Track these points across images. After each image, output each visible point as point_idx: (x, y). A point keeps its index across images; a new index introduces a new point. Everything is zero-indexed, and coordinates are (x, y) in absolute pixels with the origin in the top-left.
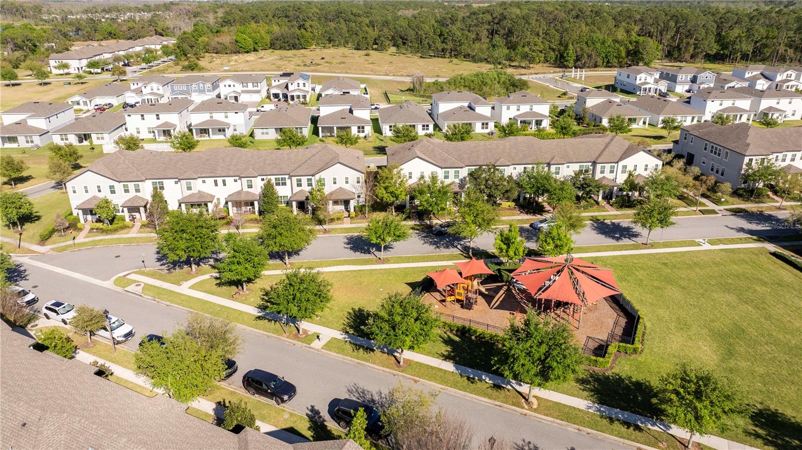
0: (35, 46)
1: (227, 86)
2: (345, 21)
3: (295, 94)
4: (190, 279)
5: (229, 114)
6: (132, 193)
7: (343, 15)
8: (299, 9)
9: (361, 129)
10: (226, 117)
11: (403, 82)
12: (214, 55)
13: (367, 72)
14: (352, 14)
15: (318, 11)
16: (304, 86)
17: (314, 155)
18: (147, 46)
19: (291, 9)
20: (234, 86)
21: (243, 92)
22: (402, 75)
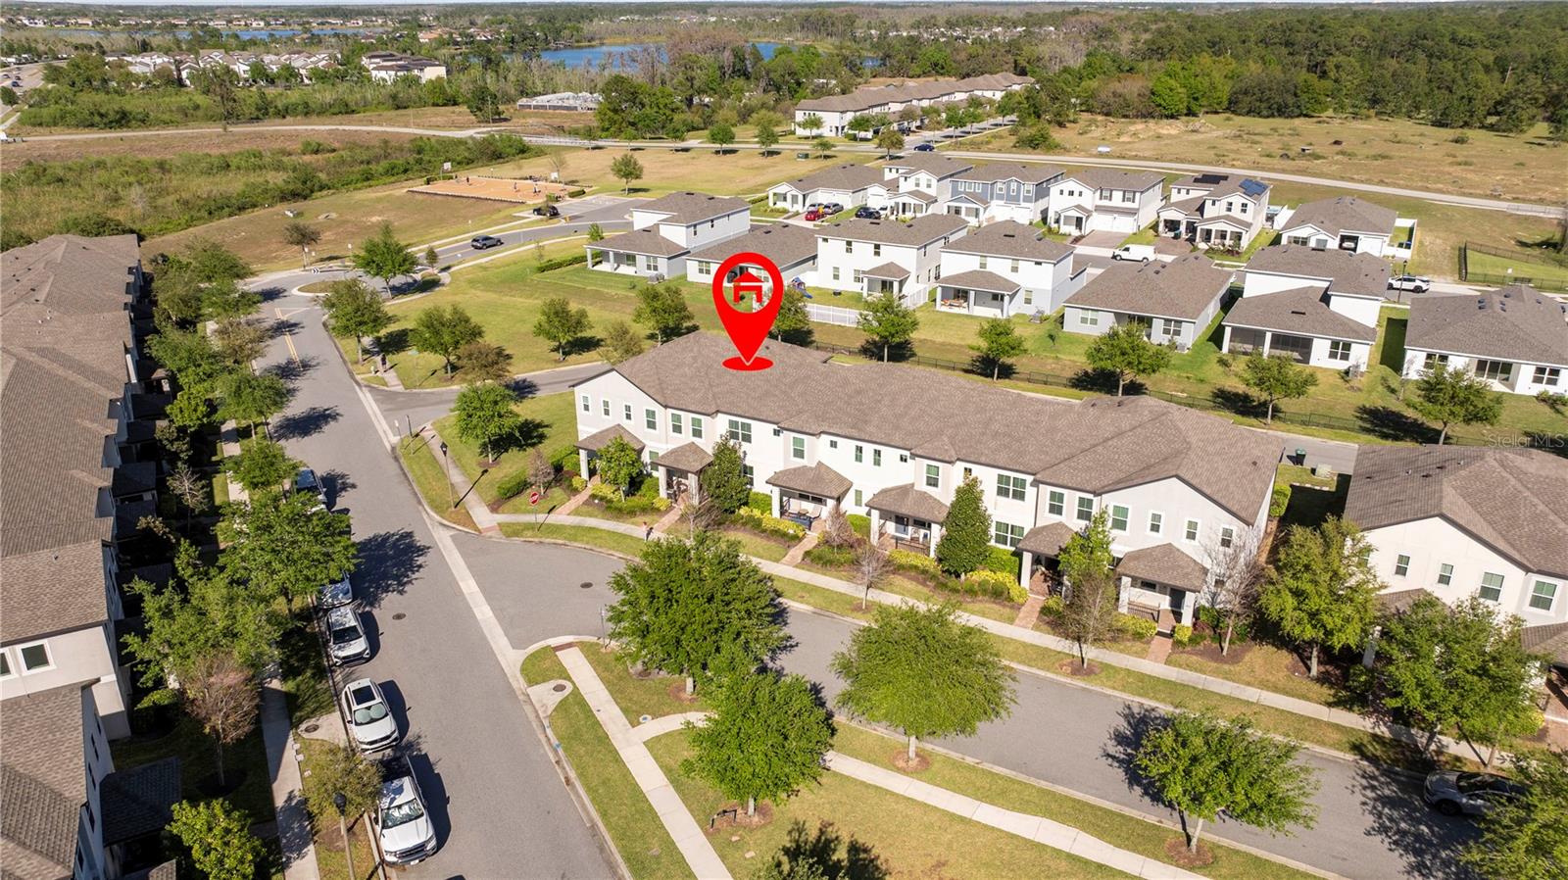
0: (799, 84)
1: (1066, 193)
2: (1430, 56)
3: (1214, 227)
4: (668, 714)
5: (1022, 265)
6: (686, 437)
7: (1430, 43)
8: (1322, 27)
9: (1340, 349)
10: (1015, 269)
11: (1537, 220)
12: (1100, 118)
13: (1440, 186)
14: (1453, 40)
15: (1365, 32)
16: (1244, 211)
17: (1120, 434)
18: (978, 93)
19: (1303, 28)
20: (1080, 194)
21: (1098, 209)
22: (1541, 201)
